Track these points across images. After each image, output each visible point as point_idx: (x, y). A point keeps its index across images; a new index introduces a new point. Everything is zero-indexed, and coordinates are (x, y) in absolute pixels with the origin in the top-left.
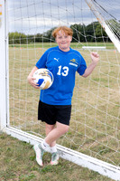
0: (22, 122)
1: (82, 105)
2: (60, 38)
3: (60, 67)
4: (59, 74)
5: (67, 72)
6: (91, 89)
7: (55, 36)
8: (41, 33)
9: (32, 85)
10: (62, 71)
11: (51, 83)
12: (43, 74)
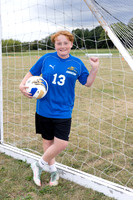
0: (17, 139)
1: (85, 119)
2: (60, 44)
3: (55, 75)
4: (54, 82)
5: (63, 81)
10: (58, 79)
11: (45, 92)
12: (36, 83)
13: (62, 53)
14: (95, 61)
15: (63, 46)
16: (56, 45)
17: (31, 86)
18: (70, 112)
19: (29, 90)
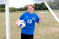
1: (39, 35)
5: (31, 22)
6: (42, 28)
7: (27, 8)
8: (22, 7)
9: (18, 26)
11: (25, 26)
12: (22, 22)
13: (30, 12)
14: (42, 15)
15: (31, 10)
16: (28, 9)
17: (20, 24)
18: (33, 32)
19: (19, 25)
